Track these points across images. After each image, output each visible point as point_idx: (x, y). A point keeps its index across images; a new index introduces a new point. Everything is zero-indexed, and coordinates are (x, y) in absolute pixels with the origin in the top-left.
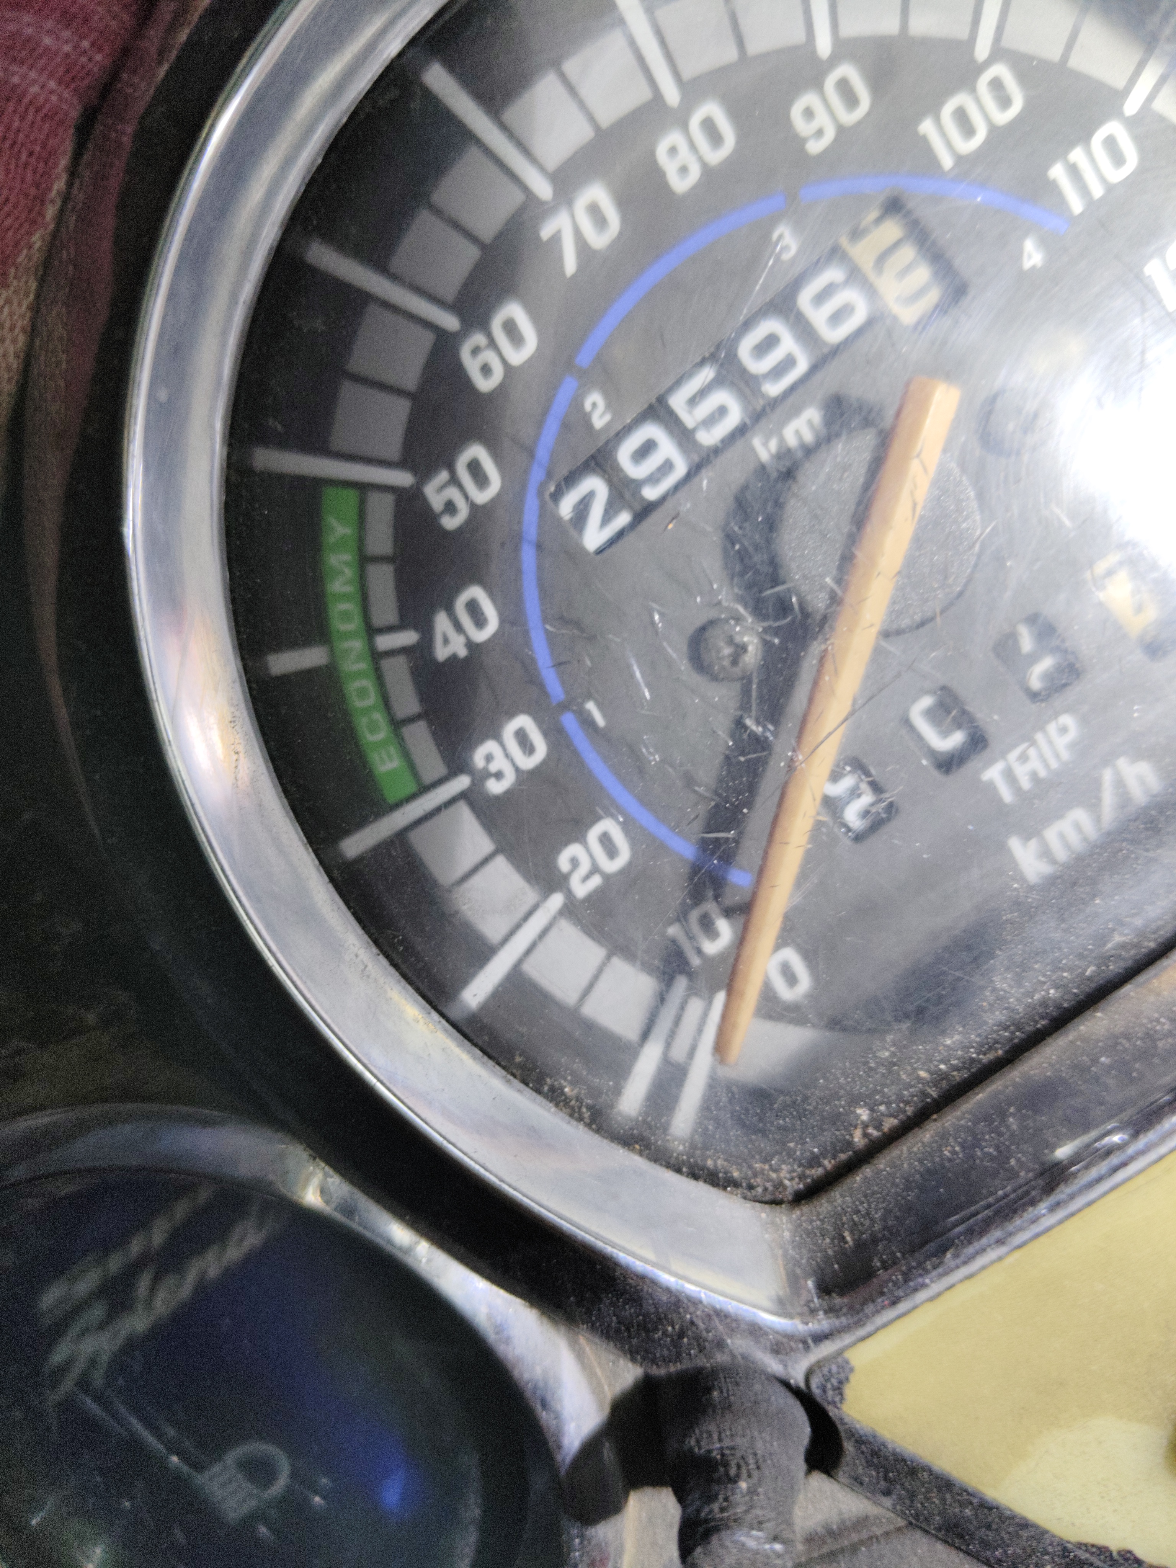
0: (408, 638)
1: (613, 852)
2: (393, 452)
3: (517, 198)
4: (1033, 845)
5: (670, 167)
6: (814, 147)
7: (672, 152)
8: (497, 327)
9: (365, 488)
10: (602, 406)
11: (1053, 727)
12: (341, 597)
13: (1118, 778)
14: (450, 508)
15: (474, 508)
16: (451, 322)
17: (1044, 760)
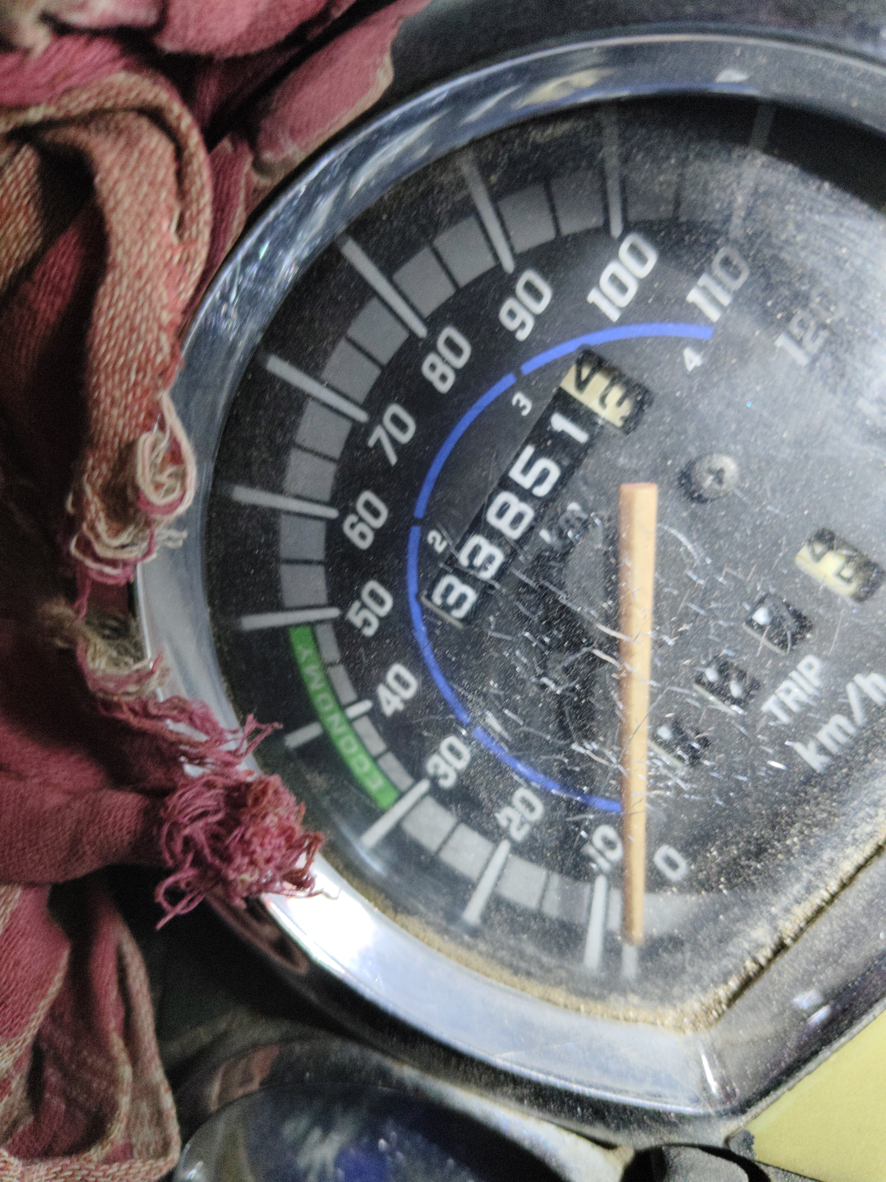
0: (366, 705)
1: (531, 808)
2: (323, 598)
3: (346, 427)
4: (812, 745)
5: (433, 377)
6: (522, 335)
7: (433, 367)
8: (360, 506)
9: (312, 625)
10: (439, 538)
11: (802, 666)
12: (319, 692)
13: (860, 690)
14: (366, 623)
15: (381, 619)
16: (332, 513)
17: (802, 689)
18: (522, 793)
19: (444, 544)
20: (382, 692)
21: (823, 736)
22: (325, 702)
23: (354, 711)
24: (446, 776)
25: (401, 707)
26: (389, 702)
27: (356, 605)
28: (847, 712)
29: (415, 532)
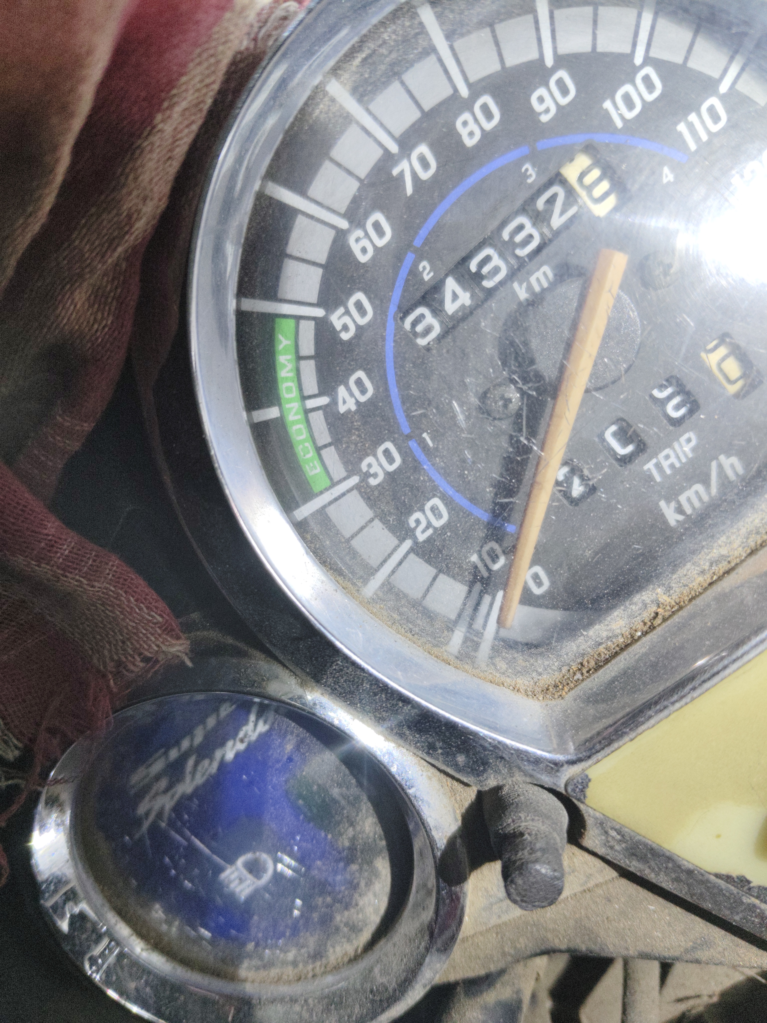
0: (324, 400)
1: (439, 516)
2: (313, 298)
3: (379, 153)
4: (673, 505)
5: (464, 132)
6: (545, 118)
7: (465, 123)
8: (369, 226)
9: (298, 318)
10: (428, 268)
11: (683, 439)
12: (286, 379)
13: (720, 466)
14: (345, 328)
15: (358, 327)
16: (344, 224)
17: (678, 458)
18: (436, 501)
19: (432, 274)
20: (342, 391)
21: (683, 498)
22: (289, 390)
23: (311, 404)
24: (375, 475)
25: (354, 408)
26: (344, 402)
27: (341, 310)
28: (706, 482)
29: (410, 258)
